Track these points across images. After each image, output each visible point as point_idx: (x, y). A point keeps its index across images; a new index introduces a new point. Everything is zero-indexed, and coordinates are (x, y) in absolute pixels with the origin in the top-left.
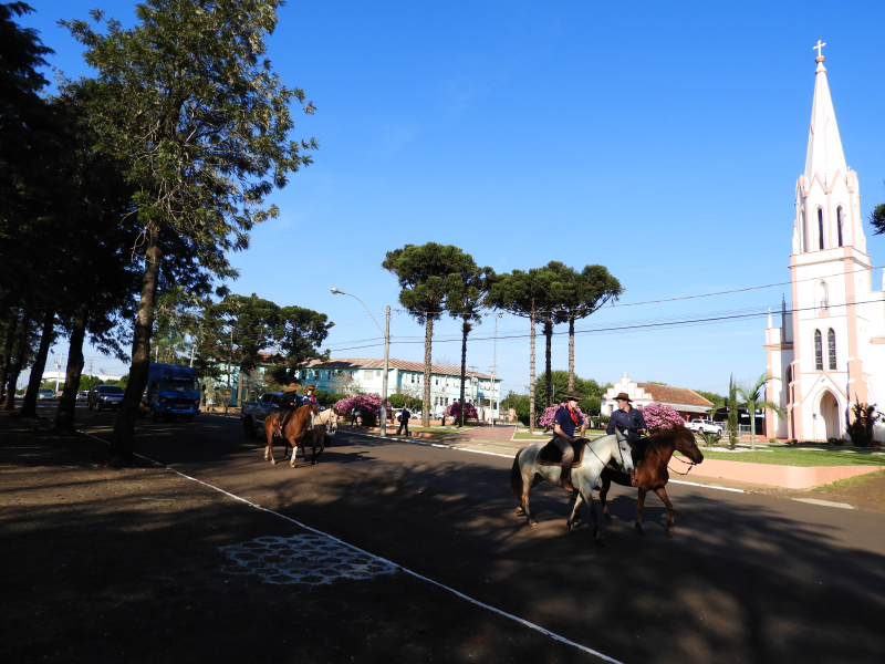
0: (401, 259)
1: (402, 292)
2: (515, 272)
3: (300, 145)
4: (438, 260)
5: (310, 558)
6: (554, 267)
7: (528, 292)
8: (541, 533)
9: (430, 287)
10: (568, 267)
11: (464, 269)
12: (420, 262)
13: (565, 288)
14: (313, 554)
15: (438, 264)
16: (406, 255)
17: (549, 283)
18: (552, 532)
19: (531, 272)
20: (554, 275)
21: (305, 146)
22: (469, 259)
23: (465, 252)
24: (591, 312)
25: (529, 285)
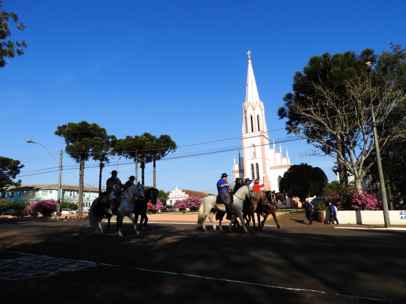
0: (67, 129)
1: (67, 146)
2: (128, 137)
3: (15, 44)
4: (88, 130)
5: (35, 266)
6: (146, 135)
7: (134, 146)
8: (170, 241)
9: (83, 144)
10: (153, 135)
11: (101, 136)
12: (78, 131)
13: (152, 145)
14: (36, 264)
15: (88, 132)
16: (70, 127)
17: (144, 142)
18: (174, 241)
19: (135, 137)
20: (147, 139)
21: (19, 45)
22: (104, 130)
23: (102, 127)
24: (163, 156)
25: (135, 143)
